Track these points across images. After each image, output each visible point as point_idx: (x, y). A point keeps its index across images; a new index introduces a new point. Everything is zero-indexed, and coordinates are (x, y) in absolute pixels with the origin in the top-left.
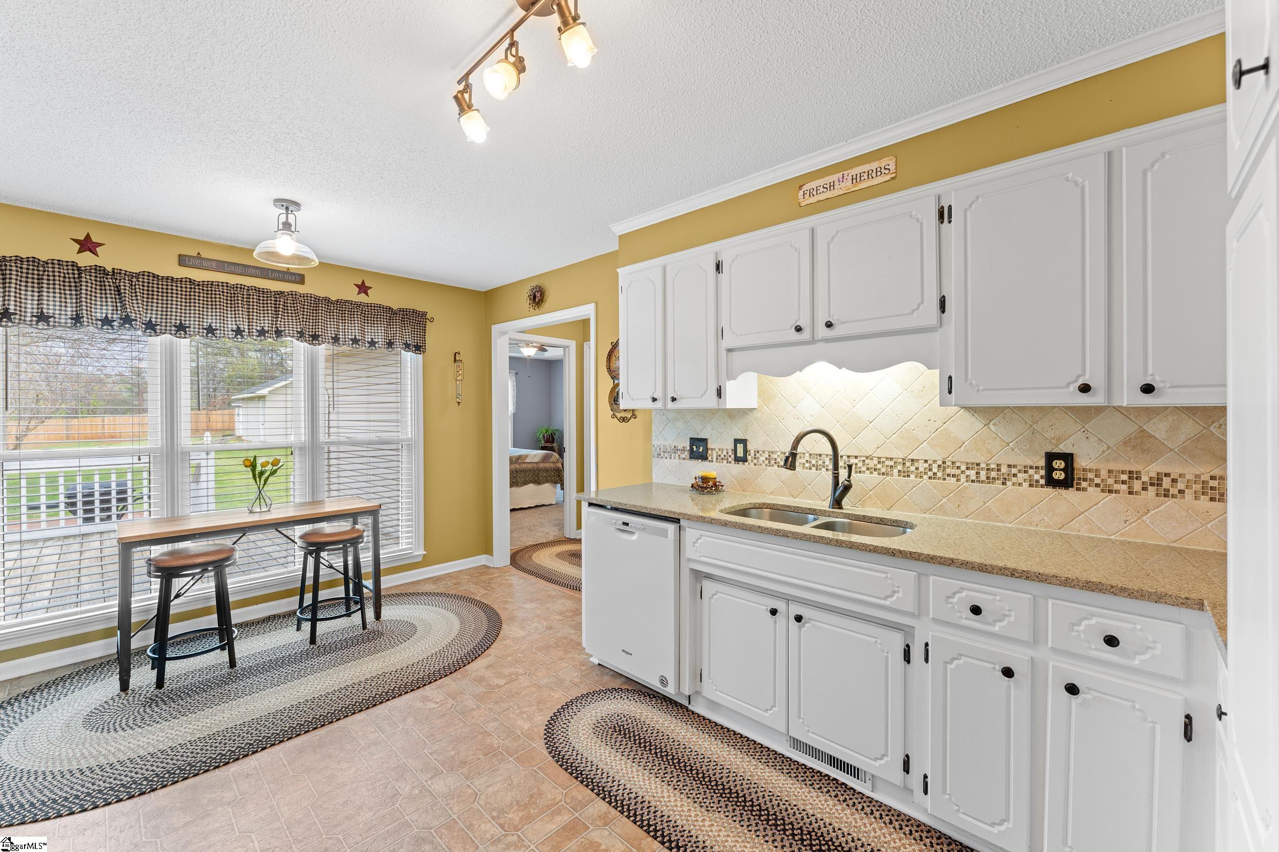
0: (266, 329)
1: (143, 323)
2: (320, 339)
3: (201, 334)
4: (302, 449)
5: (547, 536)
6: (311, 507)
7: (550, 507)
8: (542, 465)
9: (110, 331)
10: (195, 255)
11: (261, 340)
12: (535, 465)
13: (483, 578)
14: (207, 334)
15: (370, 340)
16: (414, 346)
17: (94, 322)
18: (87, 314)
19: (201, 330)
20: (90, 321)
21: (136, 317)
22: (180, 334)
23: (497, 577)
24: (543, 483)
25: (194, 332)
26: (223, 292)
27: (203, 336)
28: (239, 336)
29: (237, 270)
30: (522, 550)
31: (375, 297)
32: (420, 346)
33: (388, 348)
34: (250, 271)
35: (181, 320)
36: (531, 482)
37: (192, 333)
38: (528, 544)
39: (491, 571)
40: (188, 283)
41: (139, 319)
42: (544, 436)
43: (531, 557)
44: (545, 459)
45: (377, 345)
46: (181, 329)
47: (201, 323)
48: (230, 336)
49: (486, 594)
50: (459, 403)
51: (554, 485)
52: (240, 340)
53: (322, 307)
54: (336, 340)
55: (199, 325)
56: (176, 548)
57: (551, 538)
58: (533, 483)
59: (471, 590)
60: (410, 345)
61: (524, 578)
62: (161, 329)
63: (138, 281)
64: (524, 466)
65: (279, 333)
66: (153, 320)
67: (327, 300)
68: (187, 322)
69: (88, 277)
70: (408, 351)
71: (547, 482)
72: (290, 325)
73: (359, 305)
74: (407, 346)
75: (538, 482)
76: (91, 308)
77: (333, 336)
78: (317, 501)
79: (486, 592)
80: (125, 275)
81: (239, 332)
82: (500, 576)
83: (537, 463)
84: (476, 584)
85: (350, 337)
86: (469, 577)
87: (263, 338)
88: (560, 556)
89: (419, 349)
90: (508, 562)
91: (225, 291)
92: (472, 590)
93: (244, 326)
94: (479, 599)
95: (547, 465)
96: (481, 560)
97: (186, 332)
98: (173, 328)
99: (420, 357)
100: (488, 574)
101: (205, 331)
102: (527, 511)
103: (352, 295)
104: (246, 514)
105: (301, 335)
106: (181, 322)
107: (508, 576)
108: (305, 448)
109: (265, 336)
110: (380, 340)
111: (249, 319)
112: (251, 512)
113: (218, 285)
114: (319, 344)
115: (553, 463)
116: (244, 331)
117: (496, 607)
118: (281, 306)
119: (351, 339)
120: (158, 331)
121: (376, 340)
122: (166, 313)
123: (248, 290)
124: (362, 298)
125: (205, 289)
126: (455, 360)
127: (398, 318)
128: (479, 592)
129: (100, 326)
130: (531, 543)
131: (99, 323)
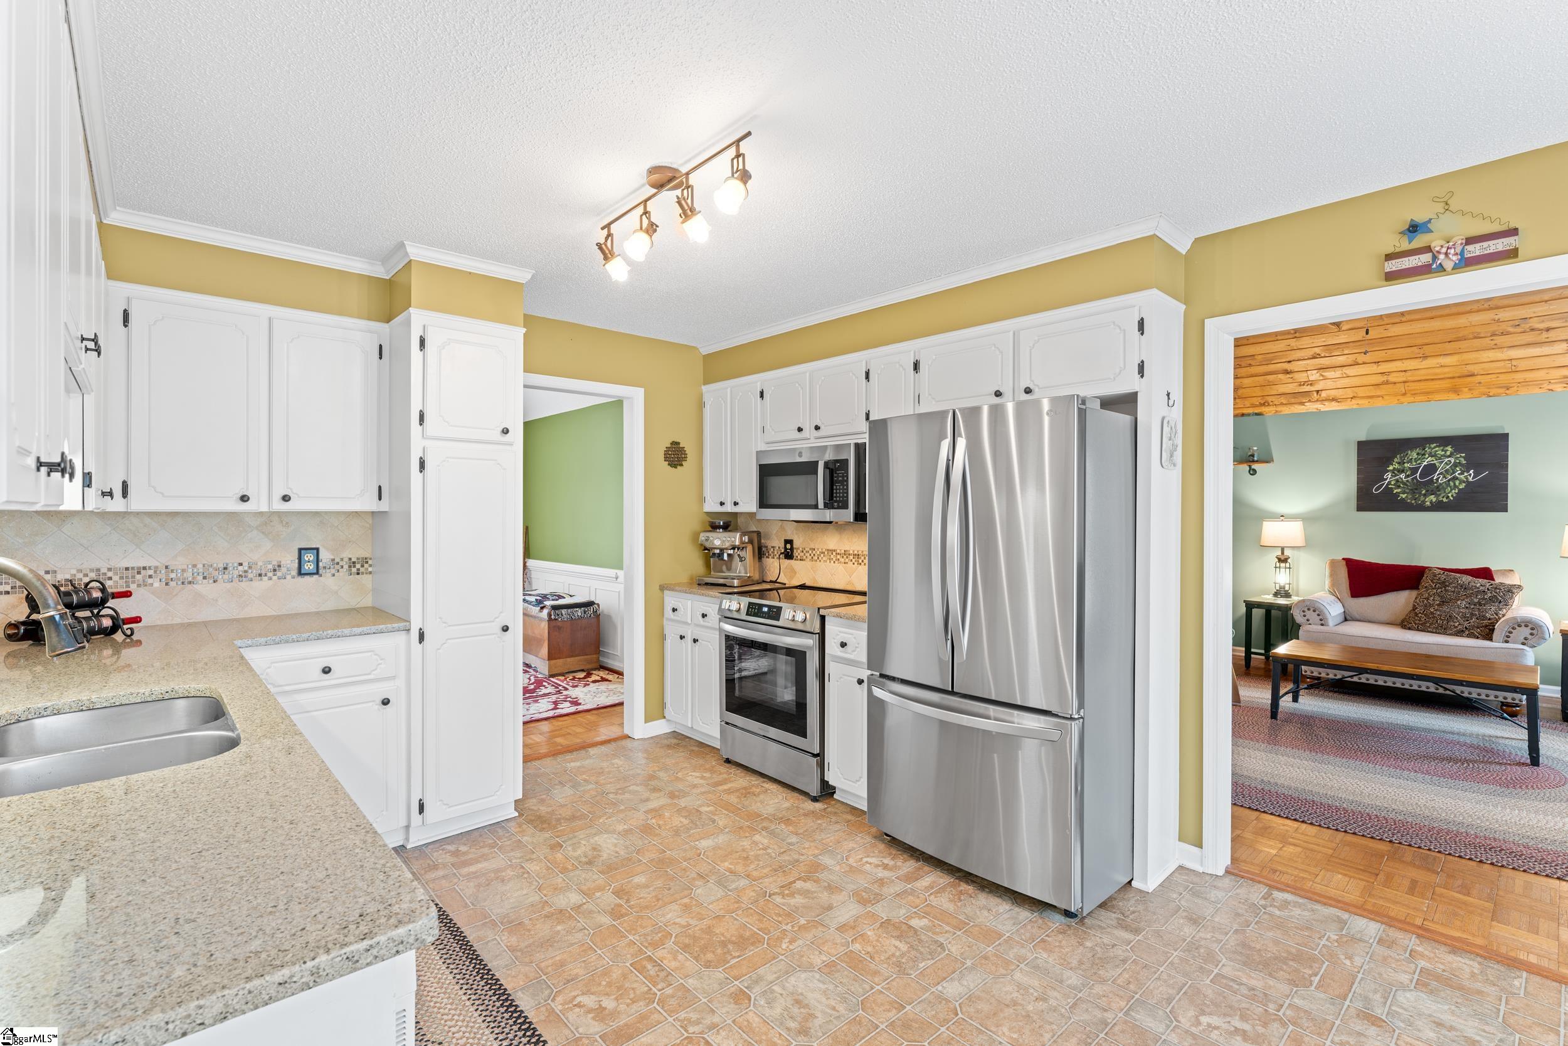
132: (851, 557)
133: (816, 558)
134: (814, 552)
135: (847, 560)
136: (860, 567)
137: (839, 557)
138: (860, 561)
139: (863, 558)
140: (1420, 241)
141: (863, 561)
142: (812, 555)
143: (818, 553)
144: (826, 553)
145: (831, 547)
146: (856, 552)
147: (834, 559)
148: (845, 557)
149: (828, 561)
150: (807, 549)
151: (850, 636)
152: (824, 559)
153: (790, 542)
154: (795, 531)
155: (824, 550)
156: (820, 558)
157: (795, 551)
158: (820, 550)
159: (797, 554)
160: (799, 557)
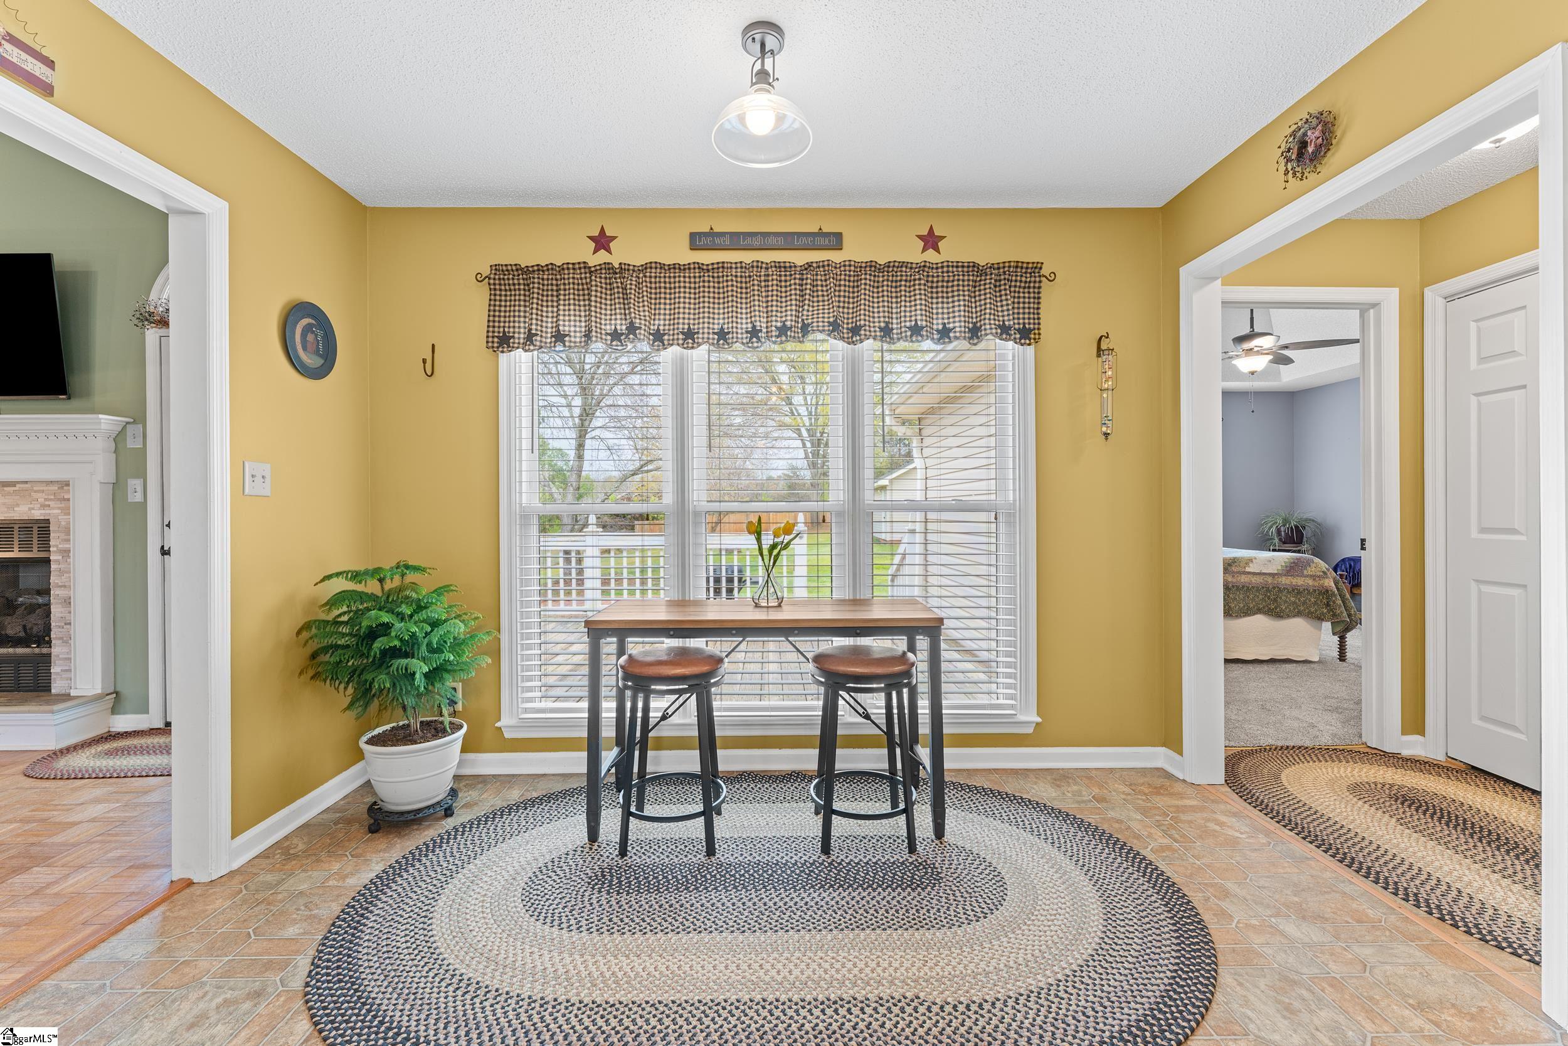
0: (788, 323)
1: (650, 334)
2: (862, 332)
3: (711, 341)
4: (840, 514)
5: (1314, 732)
6: (848, 608)
7: (1305, 667)
8: (1285, 581)
9: (620, 348)
10: (707, 230)
11: (782, 343)
12: (1270, 580)
13: (1160, 801)
14: (718, 340)
15: (940, 327)
16: (1019, 330)
17: (604, 337)
18: (596, 327)
19: (711, 336)
20: (599, 335)
21: (640, 324)
22: (688, 343)
23: (1193, 809)
24: (1288, 616)
25: (703, 338)
26: (736, 276)
27: (713, 344)
28: (754, 339)
29: (756, 242)
30: (1251, 753)
31: (950, 251)
32: (1030, 330)
33: (970, 338)
34: (772, 241)
35: (689, 324)
36: (1260, 611)
37: (700, 340)
38: (1265, 741)
39: (1179, 788)
40: (697, 270)
41: (643, 327)
42: (1279, 531)
43: (1277, 777)
44: (1292, 569)
45: (952, 335)
46: (690, 337)
47: (711, 326)
48: (745, 341)
49: (1169, 848)
50: (1106, 435)
51: (1316, 622)
52: (755, 345)
53: (866, 278)
54: (886, 332)
55: (709, 328)
56: (688, 645)
57: (1325, 740)
58: (1265, 613)
59: (1133, 824)
60: (1010, 328)
61: (1267, 833)
62: (669, 340)
63: (645, 276)
64: (1243, 579)
65: (805, 329)
66: (661, 328)
67: (872, 265)
68: (696, 327)
69: (598, 280)
70: (1006, 340)
71: (1299, 614)
72: (820, 314)
73: (923, 267)
74: (1004, 331)
75: (1276, 613)
76: (601, 319)
77: (883, 325)
78: (860, 600)
79: (1166, 841)
80: (634, 271)
81: (754, 333)
82: (1202, 809)
83: (1273, 575)
84: (1144, 812)
85: (908, 324)
86: (1127, 790)
87: (784, 338)
88: (1356, 789)
89: (1027, 335)
90: (1220, 778)
91: (739, 274)
92: (1136, 826)
93: (761, 324)
94: (1151, 856)
95: (1299, 581)
96: (1157, 757)
97: (693, 340)
98: (681, 336)
99: (1030, 350)
100: (1171, 795)
101: (716, 337)
102: (1250, 667)
103: (914, 253)
104: (751, 608)
105: (835, 327)
106: (689, 327)
107: (1223, 813)
108: (844, 512)
109: (786, 336)
110: (958, 325)
111: (767, 312)
112: (757, 606)
113: (731, 268)
114: (861, 341)
115: (1313, 577)
116: (761, 331)
117: (1197, 899)
118: (808, 287)
119: (910, 328)
120: (666, 342)
121: (951, 326)
122: (673, 317)
123: (767, 269)
124: (931, 256)
125: (716, 275)
126: (1100, 352)
127: (989, 280)
128: (1150, 835)
129: (609, 342)
130: (1271, 741)
131: (609, 337)
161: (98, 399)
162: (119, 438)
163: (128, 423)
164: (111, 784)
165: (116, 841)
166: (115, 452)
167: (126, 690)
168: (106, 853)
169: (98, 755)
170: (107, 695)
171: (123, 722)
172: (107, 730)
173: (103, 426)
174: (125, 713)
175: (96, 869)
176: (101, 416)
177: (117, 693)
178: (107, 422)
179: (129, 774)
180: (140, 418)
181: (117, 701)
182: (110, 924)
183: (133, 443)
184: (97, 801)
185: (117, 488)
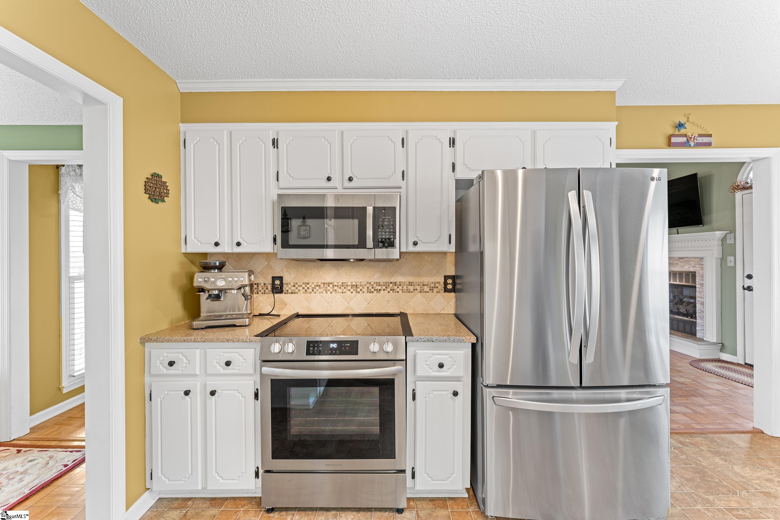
132: (349, 288)
133: (310, 290)
134: (308, 286)
135: (345, 290)
136: (359, 295)
137: (336, 288)
138: (359, 290)
139: (361, 288)
140: (683, 131)
141: (361, 290)
142: (306, 288)
143: (313, 286)
144: (322, 286)
145: (328, 280)
146: (354, 283)
147: (331, 290)
148: (342, 288)
149: (324, 292)
150: (299, 284)
151: (446, 356)
152: (320, 290)
153: (281, 278)
154: (284, 269)
155: (320, 284)
156: (315, 290)
157: (285, 286)
158: (315, 284)
159: (287, 289)
160: (290, 291)
161: (715, 225)
162: (724, 240)
163: (727, 233)
164: (723, 380)
165: (728, 402)
166: (722, 245)
167: (726, 343)
168: (724, 404)
169: (716, 366)
170: (719, 343)
171: (725, 357)
172: (718, 358)
173: (717, 236)
174: (726, 353)
175: (720, 408)
176: (716, 232)
177: (723, 344)
178: (719, 234)
179: (730, 379)
180: (733, 231)
181: (723, 348)
182: (730, 429)
183: (729, 241)
184: (718, 384)
185: (723, 260)
